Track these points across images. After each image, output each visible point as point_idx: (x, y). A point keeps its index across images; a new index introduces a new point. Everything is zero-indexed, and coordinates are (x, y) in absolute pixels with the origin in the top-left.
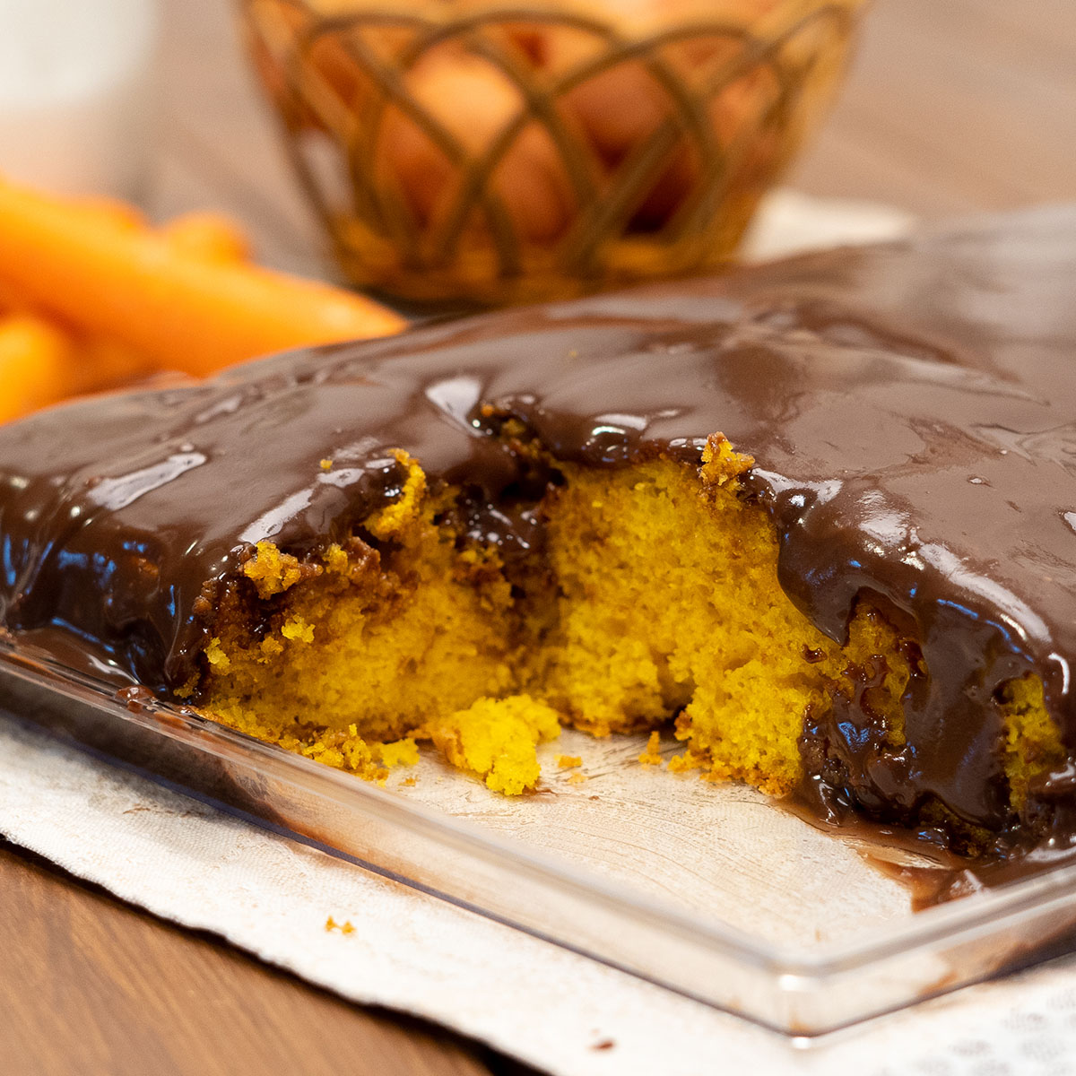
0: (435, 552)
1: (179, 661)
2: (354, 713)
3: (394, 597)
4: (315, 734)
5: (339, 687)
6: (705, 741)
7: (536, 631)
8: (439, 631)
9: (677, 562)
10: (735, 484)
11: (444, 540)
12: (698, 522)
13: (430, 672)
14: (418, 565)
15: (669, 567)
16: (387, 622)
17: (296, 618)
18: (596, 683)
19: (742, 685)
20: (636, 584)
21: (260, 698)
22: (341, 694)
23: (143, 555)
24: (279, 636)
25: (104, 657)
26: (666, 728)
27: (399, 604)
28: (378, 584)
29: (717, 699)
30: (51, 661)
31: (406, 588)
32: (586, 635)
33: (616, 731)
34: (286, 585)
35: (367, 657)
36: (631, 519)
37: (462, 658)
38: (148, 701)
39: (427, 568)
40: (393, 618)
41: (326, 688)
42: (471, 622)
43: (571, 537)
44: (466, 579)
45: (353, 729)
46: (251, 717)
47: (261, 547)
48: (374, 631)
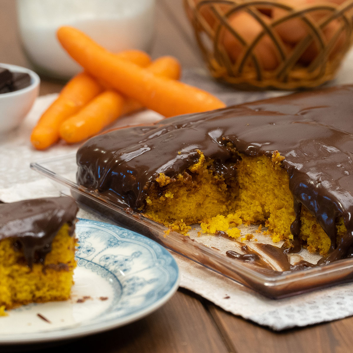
0: (207, 176)
1: (139, 201)
2: (184, 216)
3: (195, 187)
4: (173, 221)
5: (180, 210)
6: (272, 228)
7: (234, 197)
8: (207, 196)
9: (266, 182)
10: (280, 164)
11: (210, 173)
12: (272, 172)
13: (205, 207)
14: (202, 179)
15: (265, 183)
16: (194, 193)
17: (169, 192)
18: (247, 211)
19: (280, 214)
20: (257, 187)
21: (160, 211)
22: (181, 211)
23: (132, 174)
24: (164, 196)
25: (121, 200)
26: (263, 223)
27: (197, 189)
28: (191, 184)
29: (275, 217)
30: (108, 200)
31: (199, 185)
32: (245, 198)
33: (252, 224)
34: (166, 184)
35: (188, 202)
36: (256, 170)
37: (213, 203)
38: (131, 211)
39: (205, 180)
40: (195, 192)
41: (177, 210)
42: (216, 194)
43: (242, 173)
44: (215, 183)
45: (182, 220)
46: (157, 216)
47: (160, 174)
48: (190, 196)
